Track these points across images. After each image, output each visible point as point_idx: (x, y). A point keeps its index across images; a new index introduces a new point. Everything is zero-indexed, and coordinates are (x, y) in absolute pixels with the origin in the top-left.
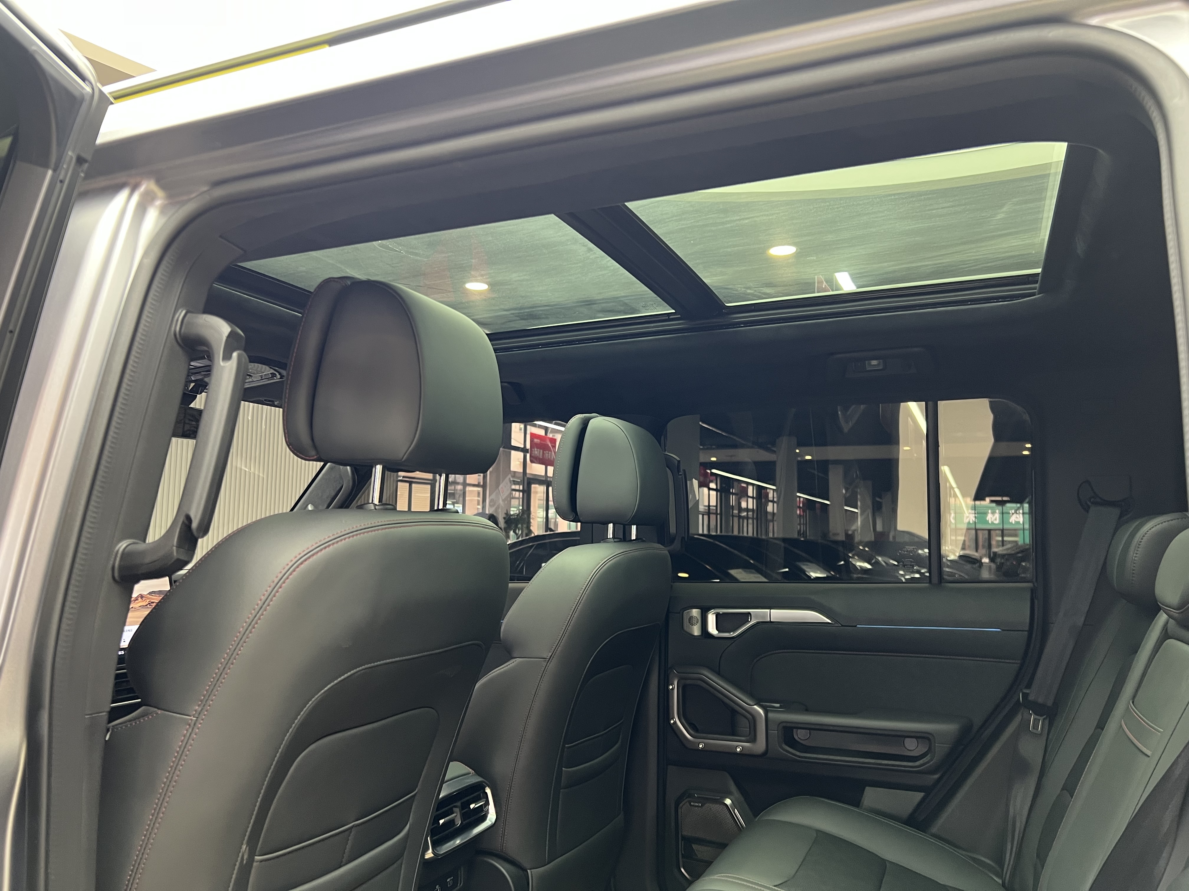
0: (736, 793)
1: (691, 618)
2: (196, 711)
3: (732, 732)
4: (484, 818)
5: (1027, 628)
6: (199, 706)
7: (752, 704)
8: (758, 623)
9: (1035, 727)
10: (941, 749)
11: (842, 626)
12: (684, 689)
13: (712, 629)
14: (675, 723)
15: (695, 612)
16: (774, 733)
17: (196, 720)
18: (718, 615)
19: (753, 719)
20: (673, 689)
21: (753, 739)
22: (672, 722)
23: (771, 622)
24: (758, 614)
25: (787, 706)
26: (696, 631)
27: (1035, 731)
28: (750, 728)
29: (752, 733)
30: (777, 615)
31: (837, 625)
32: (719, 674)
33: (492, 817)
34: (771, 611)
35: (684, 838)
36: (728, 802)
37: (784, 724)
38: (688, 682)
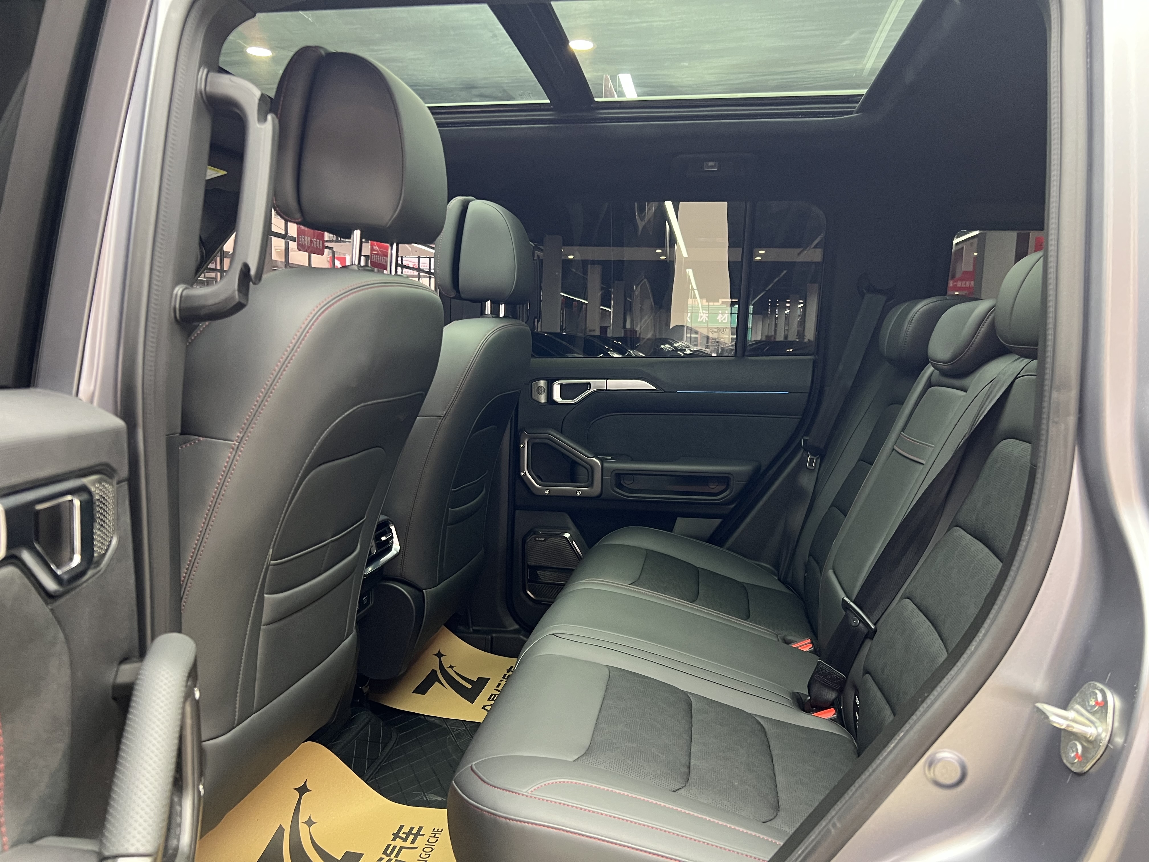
0: (574, 529)
1: (539, 388)
2: (238, 437)
3: (573, 479)
4: (389, 549)
5: (808, 391)
6: (240, 433)
7: (589, 455)
8: (597, 391)
9: (811, 464)
10: (737, 485)
11: (665, 392)
12: (533, 447)
13: (557, 396)
14: (525, 475)
15: (542, 383)
16: (607, 478)
17: (239, 445)
18: (562, 385)
19: (591, 468)
20: (523, 447)
21: (591, 485)
22: (522, 474)
23: (607, 390)
24: (597, 384)
25: (617, 457)
26: (543, 399)
27: (810, 467)
28: (588, 476)
29: (590, 480)
30: (614, 384)
31: (661, 391)
32: (562, 433)
33: (396, 547)
34: (608, 381)
35: (529, 566)
36: (567, 535)
37: (617, 472)
38: (537, 441)
